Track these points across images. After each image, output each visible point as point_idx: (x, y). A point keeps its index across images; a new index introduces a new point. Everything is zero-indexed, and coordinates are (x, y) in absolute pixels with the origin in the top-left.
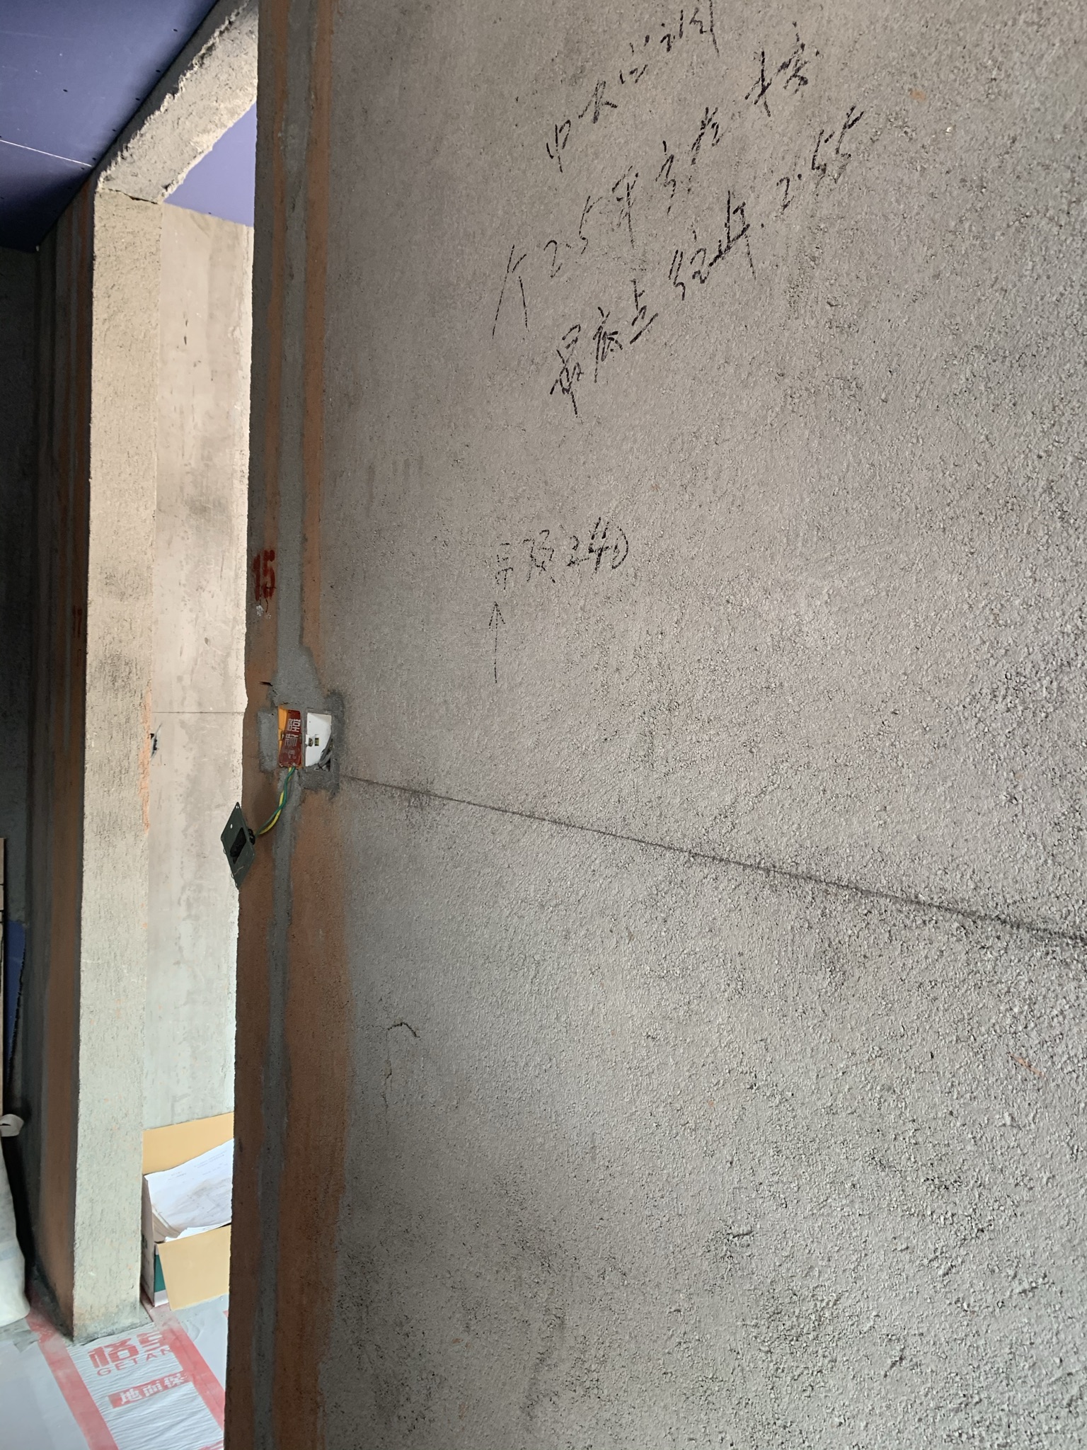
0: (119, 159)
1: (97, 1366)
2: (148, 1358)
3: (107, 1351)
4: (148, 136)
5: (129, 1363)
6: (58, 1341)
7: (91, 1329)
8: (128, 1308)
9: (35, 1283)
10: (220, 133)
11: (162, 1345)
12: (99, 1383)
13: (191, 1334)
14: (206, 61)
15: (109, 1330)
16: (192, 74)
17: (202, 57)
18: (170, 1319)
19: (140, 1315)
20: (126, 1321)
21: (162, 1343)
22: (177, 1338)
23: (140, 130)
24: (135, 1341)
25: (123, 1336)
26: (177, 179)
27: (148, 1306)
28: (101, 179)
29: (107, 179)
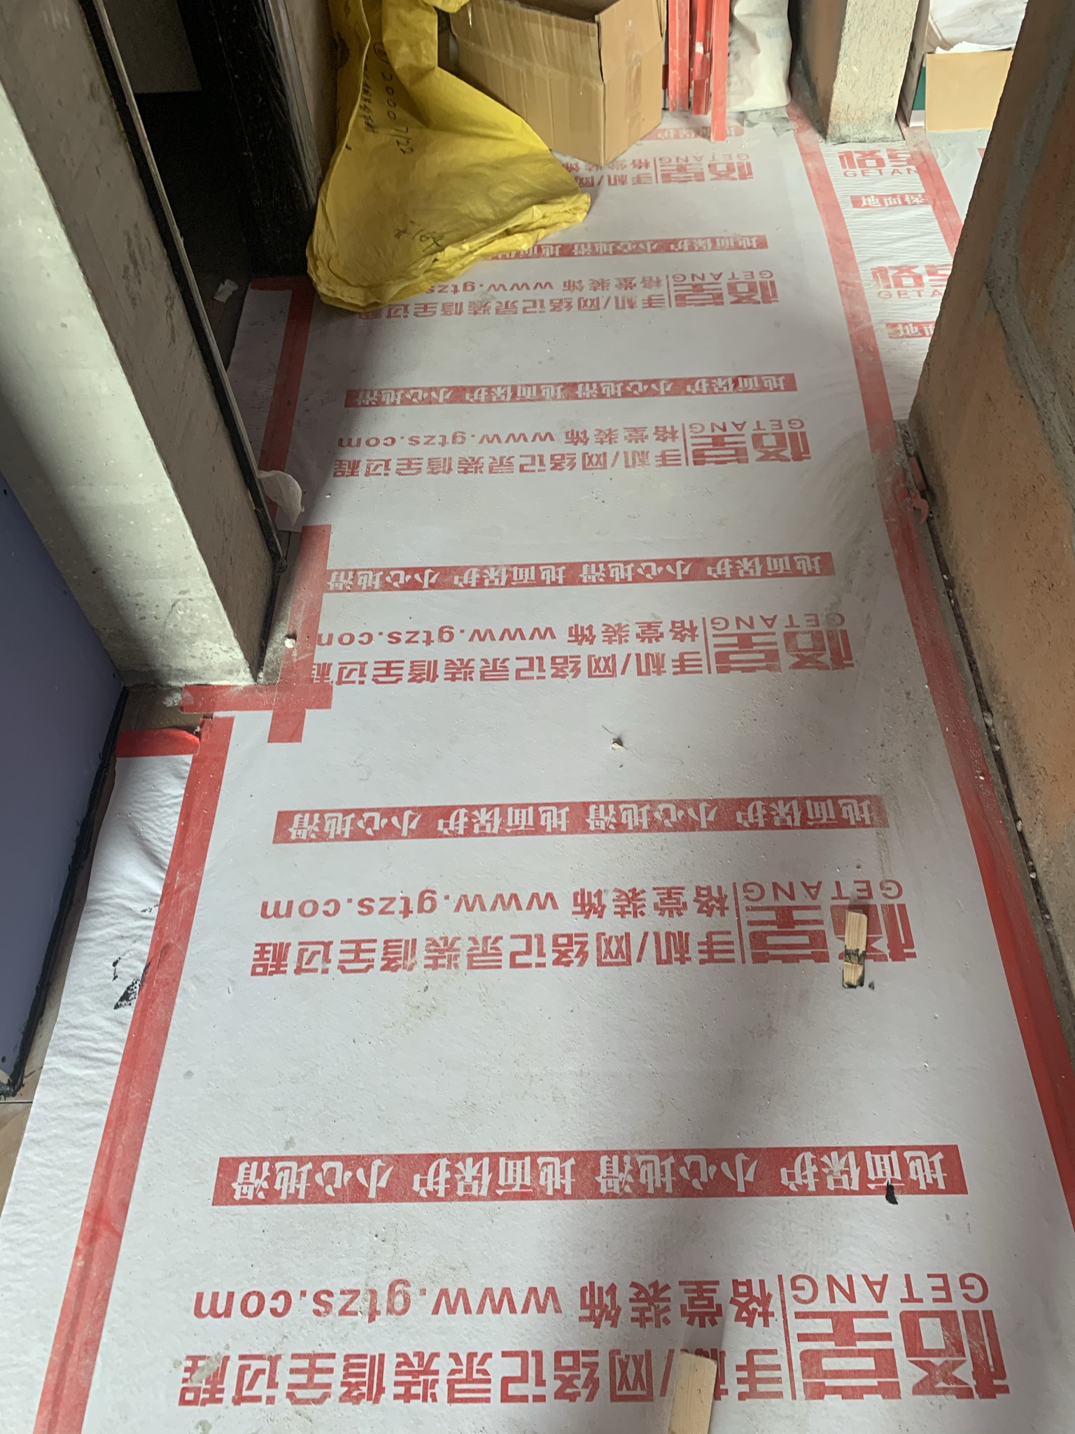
1: (844, 167)
2: (893, 173)
3: (856, 156)
5: (874, 172)
6: (811, 136)
7: (845, 131)
8: (884, 118)
9: (798, 77)
11: (909, 164)
12: (845, 184)
13: (940, 161)
15: (861, 137)
18: (922, 142)
19: (893, 130)
20: (880, 133)
21: (909, 162)
22: (925, 162)
24: (884, 155)
25: (873, 147)
27: (903, 125)
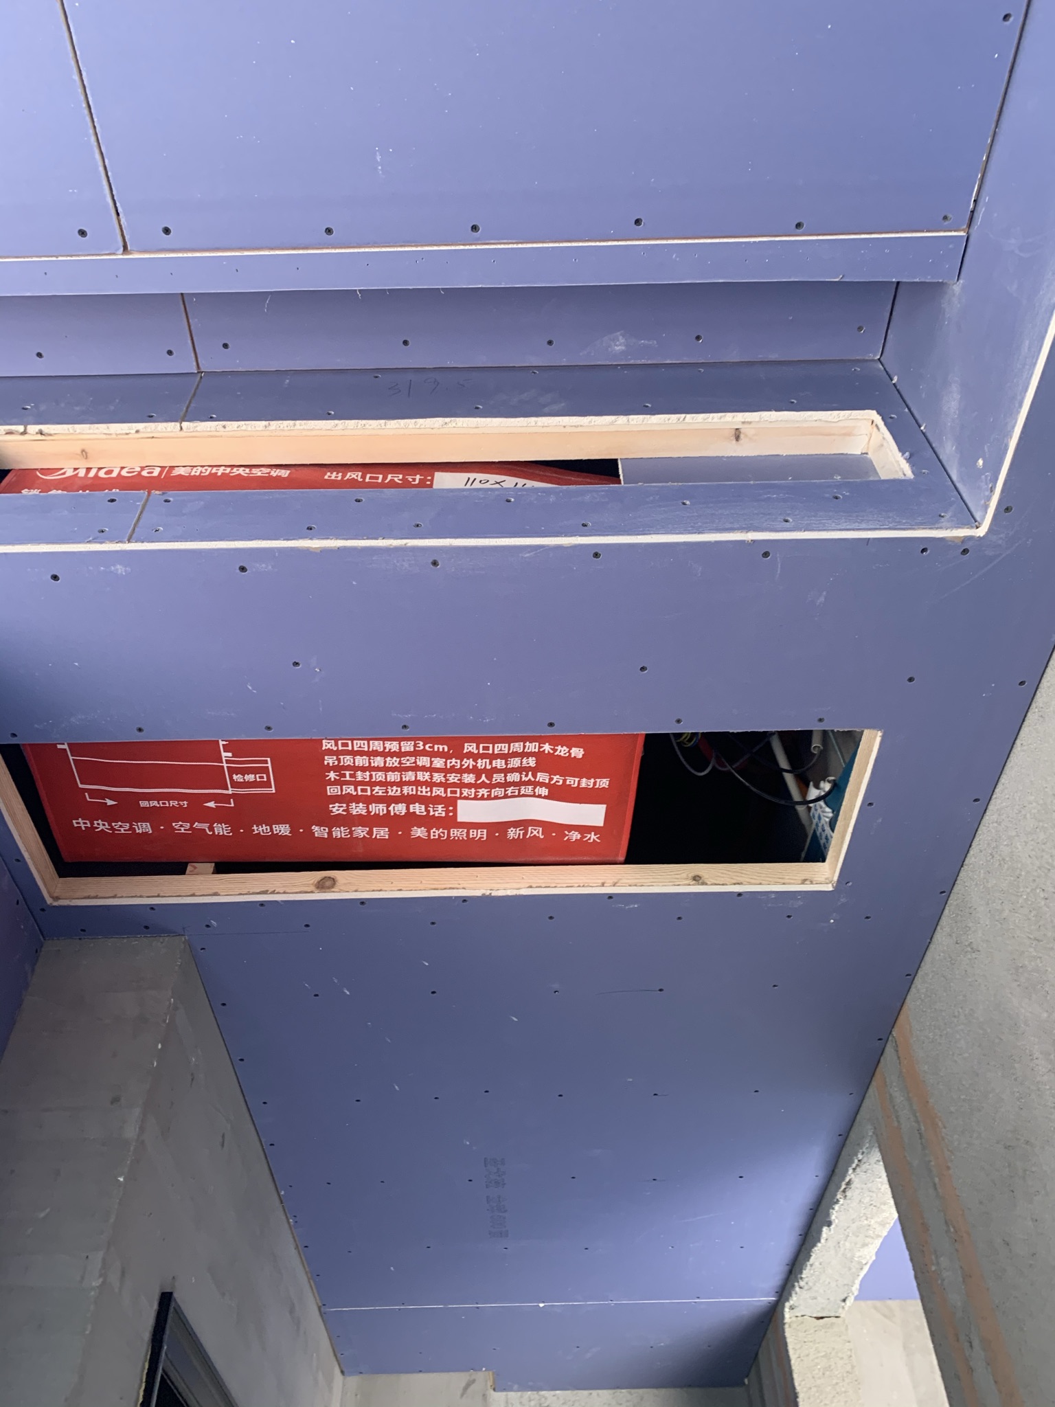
0: (797, 1289)
4: (817, 1264)
10: (878, 1242)
14: (849, 1193)
16: (840, 1207)
17: (844, 1191)
23: (808, 1261)
26: (851, 1291)
28: (787, 1310)
29: (792, 1308)
